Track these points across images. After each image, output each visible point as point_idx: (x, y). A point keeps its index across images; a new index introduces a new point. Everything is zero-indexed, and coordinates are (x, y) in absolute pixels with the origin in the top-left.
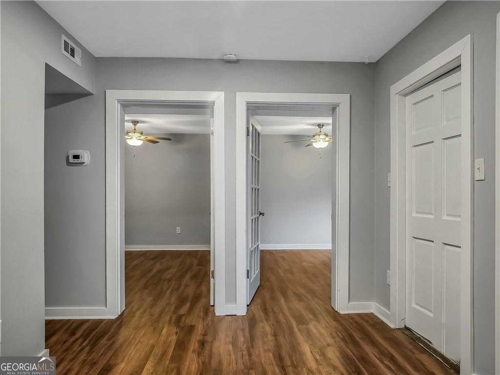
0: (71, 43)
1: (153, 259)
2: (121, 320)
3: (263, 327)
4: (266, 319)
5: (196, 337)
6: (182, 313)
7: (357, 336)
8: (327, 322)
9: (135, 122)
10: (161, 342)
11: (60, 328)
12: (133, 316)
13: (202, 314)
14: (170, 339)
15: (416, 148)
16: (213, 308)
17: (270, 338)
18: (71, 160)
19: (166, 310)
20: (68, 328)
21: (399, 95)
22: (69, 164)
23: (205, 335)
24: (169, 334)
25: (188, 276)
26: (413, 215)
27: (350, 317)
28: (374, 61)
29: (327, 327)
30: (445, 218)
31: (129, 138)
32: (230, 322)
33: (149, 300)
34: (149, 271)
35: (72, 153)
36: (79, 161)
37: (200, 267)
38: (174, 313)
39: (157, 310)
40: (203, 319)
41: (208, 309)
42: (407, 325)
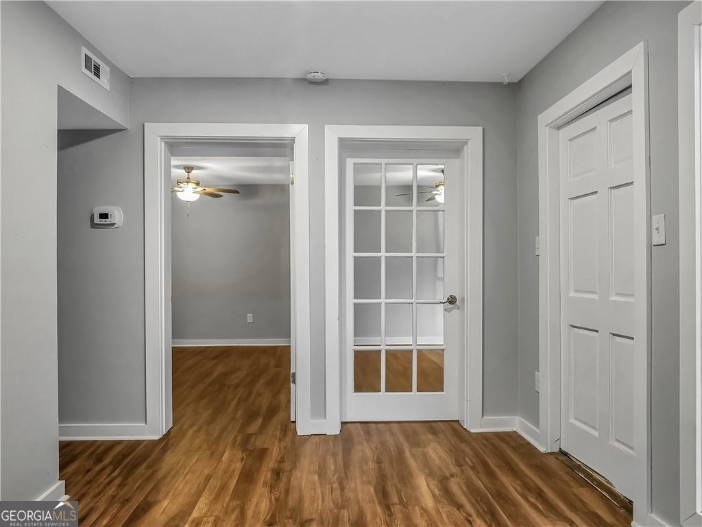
0: (94, 58)
1: (214, 358)
2: (167, 441)
3: (363, 452)
4: (366, 440)
5: (270, 463)
6: (250, 432)
7: (492, 462)
8: (452, 444)
9: (189, 169)
10: (220, 472)
11: (82, 452)
12: (183, 436)
13: (279, 432)
14: (233, 466)
15: (575, 201)
16: (293, 424)
17: (372, 465)
18: (97, 220)
19: (229, 428)
20: (92, 453)
21: (550, 127)
22: (94, 225)
23: (281, 461)
24: (231, 460)
25: (262, 381)
26: (571, 295)
27: (484, 437)
28: (516, 80)
29: (451, 451)
30: (614, 298)
31: (181, 190)
32: (316, 444)
33: (206, 415)
34: (208, 375)
35: (98, 210)
36: (108, 221)
37: (278, 369)
38: (241, 431)
39: (217, 428)
40: (280, 440)
41: (288, 426)
42: (563, 449)
